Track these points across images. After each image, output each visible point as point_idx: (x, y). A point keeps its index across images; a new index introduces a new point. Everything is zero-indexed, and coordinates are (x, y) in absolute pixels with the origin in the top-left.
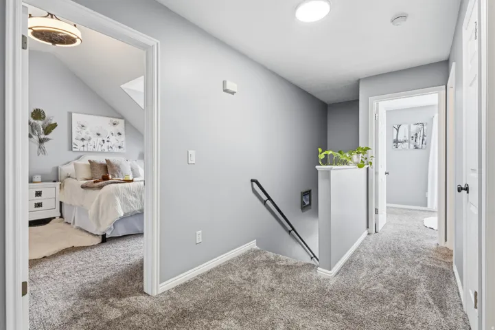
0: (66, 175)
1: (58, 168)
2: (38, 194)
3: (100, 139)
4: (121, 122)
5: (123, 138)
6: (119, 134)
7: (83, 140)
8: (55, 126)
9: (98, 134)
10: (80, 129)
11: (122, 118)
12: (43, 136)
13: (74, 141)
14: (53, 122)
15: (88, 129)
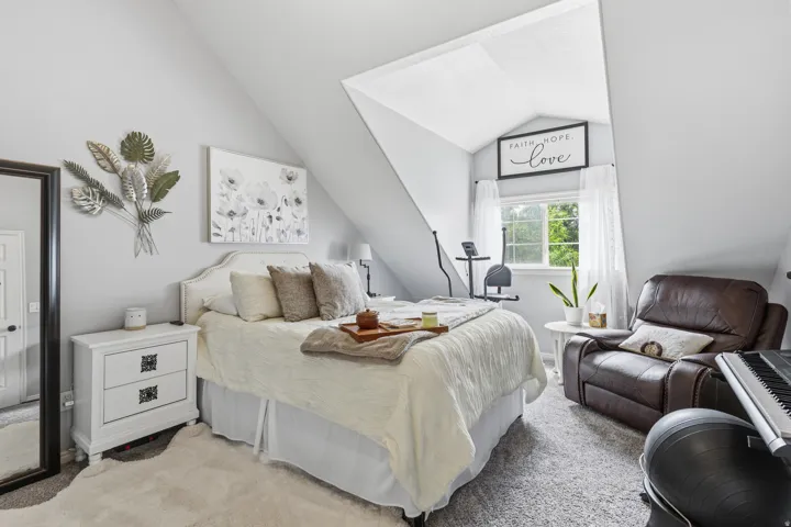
0: (198, 305)
1: (179, 288)
2: (149, 363)
3: (264, 214)
4: (301, 174)
5: (303, 211)
6: (298, 201)
7: (231, 214)
8: (174, 178)
9: (261, 202)
10: (225, 189)
11: (301, 165)
12: (147, 206)
13: (214, 216)
14: (170, 169)
15: (241, 190)
